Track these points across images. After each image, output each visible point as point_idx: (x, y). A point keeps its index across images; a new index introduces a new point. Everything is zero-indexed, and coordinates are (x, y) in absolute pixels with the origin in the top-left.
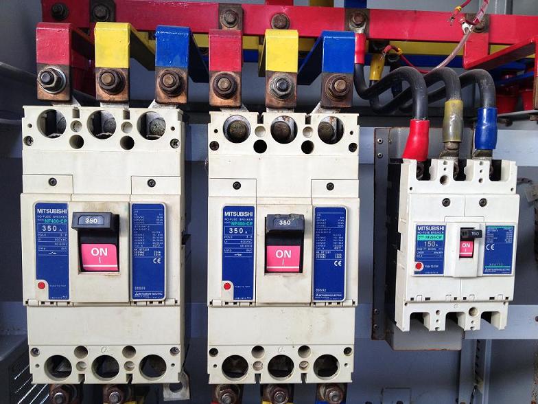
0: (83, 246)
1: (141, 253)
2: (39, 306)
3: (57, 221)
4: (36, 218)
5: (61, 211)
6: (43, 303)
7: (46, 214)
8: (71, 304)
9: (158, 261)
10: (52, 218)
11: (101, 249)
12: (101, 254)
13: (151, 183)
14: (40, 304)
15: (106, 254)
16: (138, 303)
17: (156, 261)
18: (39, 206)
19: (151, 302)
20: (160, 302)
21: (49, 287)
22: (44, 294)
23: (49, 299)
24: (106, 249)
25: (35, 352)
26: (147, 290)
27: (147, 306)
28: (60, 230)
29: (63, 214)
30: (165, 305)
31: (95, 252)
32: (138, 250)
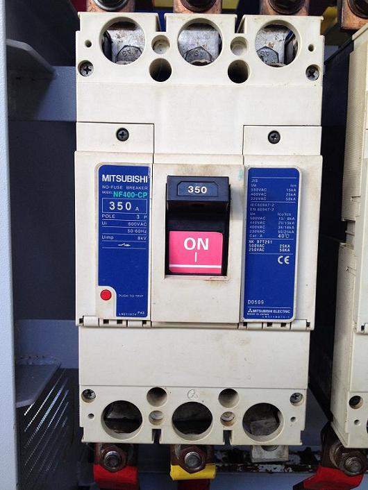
0: (173, 234)
1: (259, 247)
2: (99, 327)
3: (132, 195)
4: (101, 190)
5: (140, 179)
6: (106, 321)
7: (116, 184)
8: (148, 324)
9: (286, 260)
10: (124, 190)
11: (200, 240)
12: (199, 248)
13: (274, 137)
14: (101, 323)
15: (206, 248)
16: (249, 326)
17: (282, 260)
18: (105, 170)
19: (270, 324)
20: (283, 325)
21: (118, 299)
22: (109, 309)
23: (118, 315)
24: (207, 240)
25: (88, 395)
26: (267, 305)
27: (262, 329)
28: (137, 209)
29: (142, 184)
30: (290, 330)
31: (190, 244)
32: (255, 242)
